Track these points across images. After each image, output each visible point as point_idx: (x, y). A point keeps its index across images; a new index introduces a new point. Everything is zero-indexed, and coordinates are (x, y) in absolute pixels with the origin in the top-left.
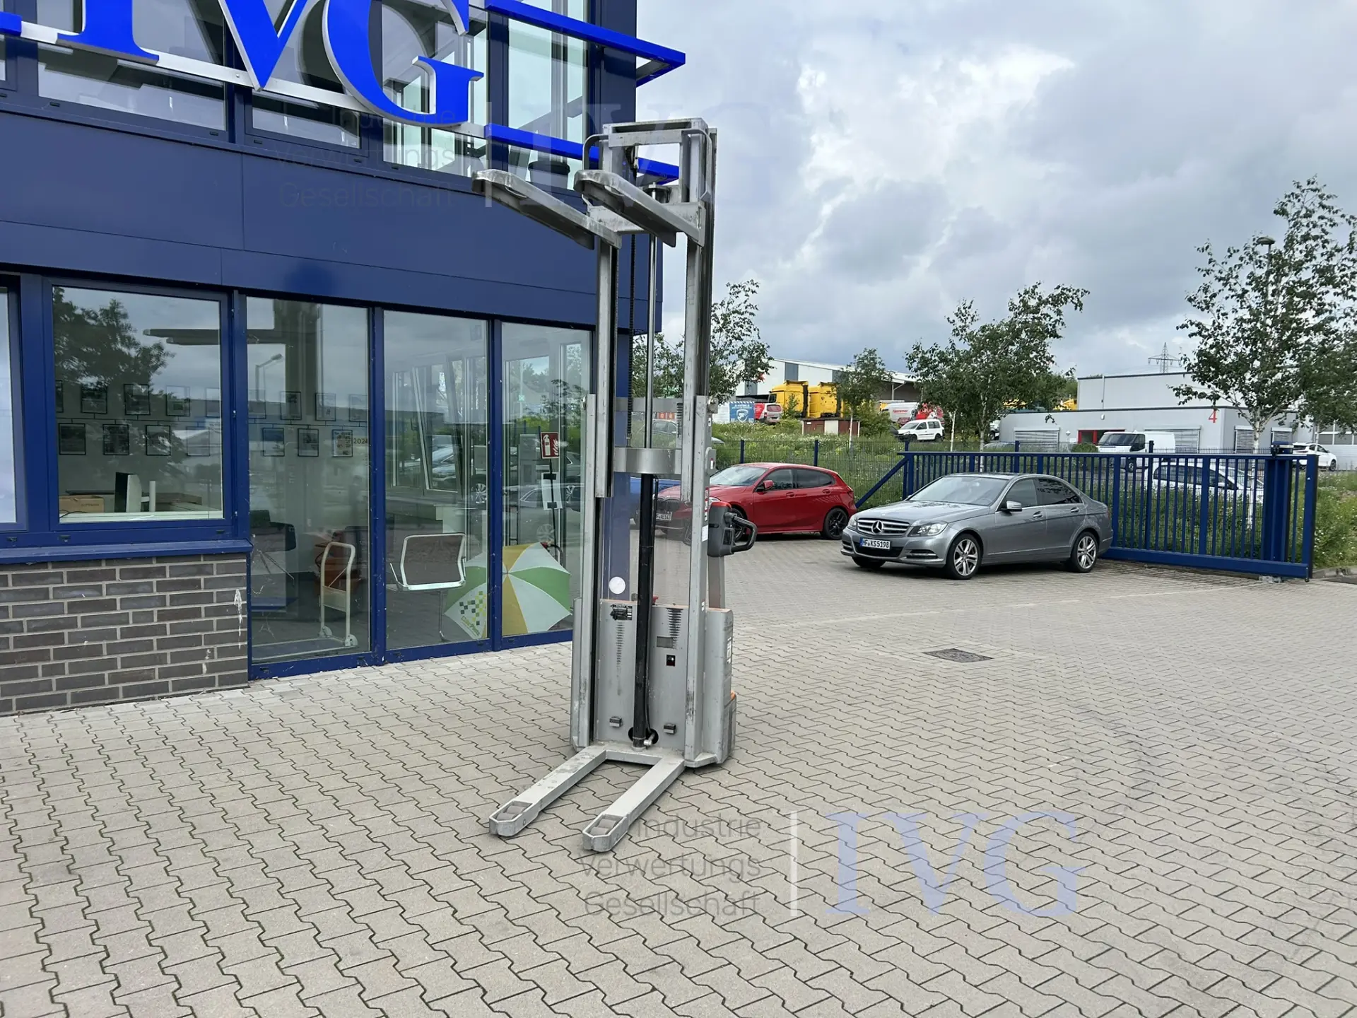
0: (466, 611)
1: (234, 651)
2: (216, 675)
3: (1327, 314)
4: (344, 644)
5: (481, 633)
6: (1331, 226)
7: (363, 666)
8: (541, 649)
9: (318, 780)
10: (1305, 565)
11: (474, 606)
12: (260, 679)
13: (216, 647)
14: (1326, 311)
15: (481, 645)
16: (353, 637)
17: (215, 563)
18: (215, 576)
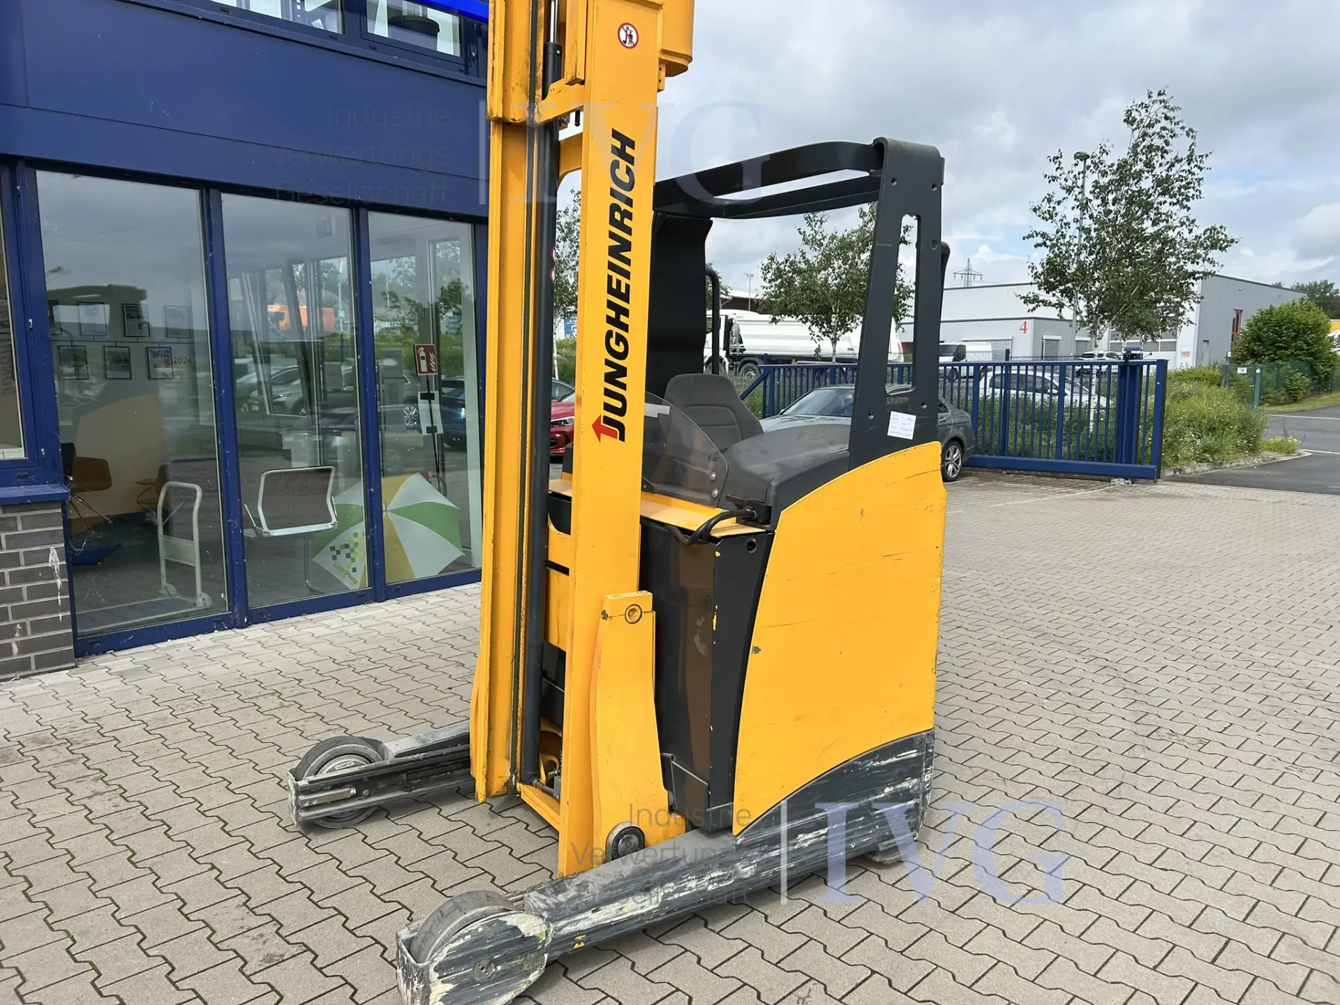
0: (338, 556)
1: (55, 624)
2: (32, 655)
3: (1162, 224)
4: (195, 605)
5: (358, 579)
6: (1172, 137)
7: (221, 629)
8: (433, 597)
9: (192, 794)
10: (1155, 467)
11: (348, 551)
12: (90, 654)
13: (28, 621)
14: (1163, 221)
15: (362, 596)
16: (206, 596)
17: (18, 515)
18: (20, 531)
